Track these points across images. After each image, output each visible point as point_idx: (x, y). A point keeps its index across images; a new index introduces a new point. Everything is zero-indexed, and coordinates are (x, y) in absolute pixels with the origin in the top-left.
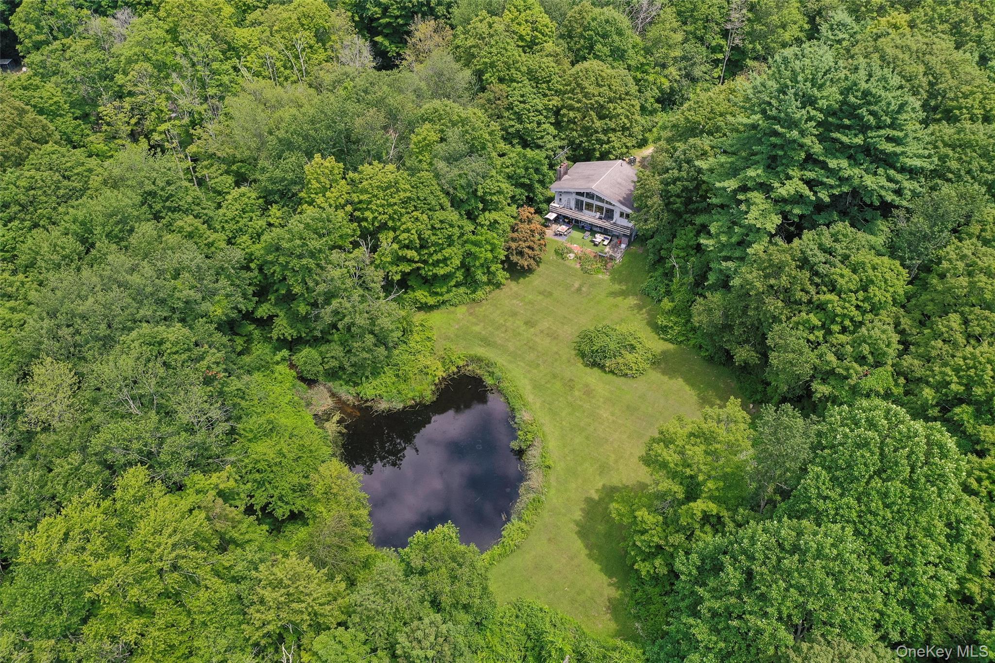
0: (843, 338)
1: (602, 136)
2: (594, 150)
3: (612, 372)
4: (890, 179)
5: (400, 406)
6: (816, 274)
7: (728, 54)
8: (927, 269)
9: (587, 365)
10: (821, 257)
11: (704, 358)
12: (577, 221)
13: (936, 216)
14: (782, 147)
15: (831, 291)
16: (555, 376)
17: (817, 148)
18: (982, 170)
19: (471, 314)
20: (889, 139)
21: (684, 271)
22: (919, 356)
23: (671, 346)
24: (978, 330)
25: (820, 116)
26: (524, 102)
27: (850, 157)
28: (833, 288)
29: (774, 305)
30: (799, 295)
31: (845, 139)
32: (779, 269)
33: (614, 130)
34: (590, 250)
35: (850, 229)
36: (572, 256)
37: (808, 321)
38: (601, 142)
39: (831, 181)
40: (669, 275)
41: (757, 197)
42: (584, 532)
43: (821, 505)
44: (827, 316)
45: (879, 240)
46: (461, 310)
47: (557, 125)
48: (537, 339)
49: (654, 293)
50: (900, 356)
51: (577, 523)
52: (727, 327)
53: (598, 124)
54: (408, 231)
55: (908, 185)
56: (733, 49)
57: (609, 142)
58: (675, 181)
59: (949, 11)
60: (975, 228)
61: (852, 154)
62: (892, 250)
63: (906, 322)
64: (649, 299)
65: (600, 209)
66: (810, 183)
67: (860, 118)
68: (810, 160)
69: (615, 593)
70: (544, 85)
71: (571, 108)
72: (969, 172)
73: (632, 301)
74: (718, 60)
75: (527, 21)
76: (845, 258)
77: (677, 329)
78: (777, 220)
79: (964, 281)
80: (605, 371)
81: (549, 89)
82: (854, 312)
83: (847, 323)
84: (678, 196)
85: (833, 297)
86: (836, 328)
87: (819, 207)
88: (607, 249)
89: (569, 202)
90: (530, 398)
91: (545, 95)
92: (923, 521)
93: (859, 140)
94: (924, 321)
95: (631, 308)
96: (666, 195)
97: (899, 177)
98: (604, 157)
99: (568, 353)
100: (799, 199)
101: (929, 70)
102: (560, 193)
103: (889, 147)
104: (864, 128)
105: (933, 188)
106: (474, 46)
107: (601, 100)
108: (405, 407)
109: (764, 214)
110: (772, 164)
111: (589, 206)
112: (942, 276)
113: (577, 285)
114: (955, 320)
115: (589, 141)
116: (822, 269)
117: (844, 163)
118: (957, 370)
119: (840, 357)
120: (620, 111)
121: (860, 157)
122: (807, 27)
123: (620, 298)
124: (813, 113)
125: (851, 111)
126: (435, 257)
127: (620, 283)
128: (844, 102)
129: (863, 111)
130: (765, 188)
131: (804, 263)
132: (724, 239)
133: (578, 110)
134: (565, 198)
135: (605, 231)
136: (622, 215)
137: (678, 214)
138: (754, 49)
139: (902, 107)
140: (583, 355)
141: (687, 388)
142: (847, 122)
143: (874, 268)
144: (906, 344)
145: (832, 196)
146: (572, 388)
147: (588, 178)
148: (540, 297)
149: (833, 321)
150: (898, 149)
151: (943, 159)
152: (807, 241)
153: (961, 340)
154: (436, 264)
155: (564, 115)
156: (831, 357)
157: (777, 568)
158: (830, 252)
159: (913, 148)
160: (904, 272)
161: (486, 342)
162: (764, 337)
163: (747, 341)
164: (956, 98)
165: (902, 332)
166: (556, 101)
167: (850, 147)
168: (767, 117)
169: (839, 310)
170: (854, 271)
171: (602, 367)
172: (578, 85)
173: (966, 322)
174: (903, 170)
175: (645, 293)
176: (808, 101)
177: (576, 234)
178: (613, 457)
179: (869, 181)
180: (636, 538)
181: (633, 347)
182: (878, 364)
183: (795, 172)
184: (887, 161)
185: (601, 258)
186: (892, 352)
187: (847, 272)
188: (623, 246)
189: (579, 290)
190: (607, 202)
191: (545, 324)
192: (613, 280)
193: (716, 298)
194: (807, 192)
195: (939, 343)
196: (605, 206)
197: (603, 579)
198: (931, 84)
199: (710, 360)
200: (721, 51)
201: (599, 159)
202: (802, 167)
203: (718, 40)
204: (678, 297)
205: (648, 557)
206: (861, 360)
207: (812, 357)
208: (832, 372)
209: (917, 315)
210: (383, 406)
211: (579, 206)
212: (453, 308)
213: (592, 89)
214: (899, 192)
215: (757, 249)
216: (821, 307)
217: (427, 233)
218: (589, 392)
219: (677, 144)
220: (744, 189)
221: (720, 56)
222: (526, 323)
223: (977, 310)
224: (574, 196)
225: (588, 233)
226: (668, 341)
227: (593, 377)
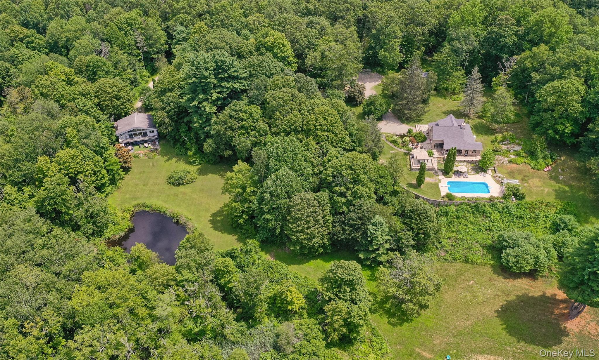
0: (253, 133)
1: (122, 107)
2: (121, 113)
3: (187, 184)
4: (240, 83)
5: (124, 233)
6: (235, 118)
7: (142, 55)
8: (263, 103)
9: (177, 186)
10: (234, 113)
11: (212, 164)
12: (132, 143)
13: (258, 88)
14: (205, 86)
15: (242, 121)
16: (169, 196)
17: (216, 82)
18: (261, 71)
19: (121, 193)
20: (235, 71)
21: (190, 139)
22: (274, 127)
23: (199, 166)
24: (284, 113)
25: (212, 72)
26: (85, 106)
27: (226, 81)
28: (242, 120)
29: (229, 133)
30: (235, 127)
31: (223, 76)
32: (225, 122)
33: (126, 102)
34: (146, 150)
35: (237, 102)
36: (142, 155)
37: (241, 132)
38: (123, 109)
39: (225, 90)
40: (183, 143)
41: (205, 103)
42: (215, 229)
43: (276, 167)
44: (246, 129)
45: (245, 101)
46: (115, 193)
47: (102, 109)
48: (153, 188)
49: (181, 153)
50: (270, 129)
51: (212, 227)
52: (218, 148)
53: (118, 103)
54: (87, 170)
55: (245, 82)
56: (143, 53)
57: (126, 108)
58: (170, 110)
59: (216, 17)
60: (269, 88)
61: (227, 80)
62: (251, 103)
63: (266, 120)
64: (180, 156)
65: (140, 134)
66: (219, 93)
67: (224, 69)
68: (215, 86)
69: (236, 237)
70: (89, 96)
71: (104, 101)
72: (258, 73)
73: (175, 159)
74: (140, 59)
75: (61, 73)
76: (241, 111)
77: (198, 160)
78: (215, 108)
79: (274, 102)
80: (184, 185)
81: (91, 97)
82: (253, 124)
83: (252, 128)
84: (174, 115)
85: (244, 122)
86: (250, 131)
87: (224, 99)
88: (152, 147)
89: (126, 137)
90: (167, 206)
91: (91, 100)
92: (298, 158)
93: (226, 75)
94: (271, 118)
95: (176, 162)
96: (169, 117)
97: (242, 81)
98: (127, 114)
99: (167, 186)
100: (218, 99)
101: (227, 43)
102: (121, 135)
103: (235, 74)
104: (225, 71)
105: (252, 80)
106: (48, 92)
107: (116, 93)
108: (125, 233)
109: (210, 108)
110: (204, 92)
111: (136, 135)
112: (268, 103)
113: (151, 164)
114: (277, 113)
115: (118, 111)
116: (237, 116)
117: (226, 83)
118: (286, 125)
119: (256, 137)
120: (124, 94)
121: (229, 79)
122: (166, 34)
123: (170, 161)
124: (211, 72)
125: (220, 67)
126: (100, 177)
127: (166, 156)
128: (217, 66)
129: (224, 66)
130: (206, 100)
131: (231, 117)
132: (200, 121)
133: (108, 100)
134: (123, 136)
135: (146, 141)
136: (150, 132)
137: (176, 122)
138: (153, 50)
139: (233, 61)
140: (173, 184)
141: (214, 175)
142: (220, 71)
143: (251, 109)
144: (269, 126)
145: (227, 94)
146: (178, 196)
147: (128, 124)
148: (141, 175)
149: (248, 129)
150: (238, 74)
151: (250, 71)
152: (227, 110)
153: (282, 118)
154: (101, 179)
155: (103, 104)
156: (254, 139)
157: (276, 186)
158: (235, 111)
159: (241, 71)
160: (258, 107)
161: (134, 198)
162: (230, 145)
163: (226, 149)
164: (239, 49)
165: (267, 123)
166: (97, 100)
167: (224, 78)
168: (197, 78)
169: (248, 125)
170: (246, 113)
171: (183, 184)
172: (103, 91)
173: (280, 113)
174: (241, 79)
175: (178, 155)
176: (207, 69)
177: (137, 147)
178: (207, 206)
179: (235, 86)
180: (235, 214)
181: (188, 172)
182: (266, 134)
183: (212, 91)
184: (236, 78)
185: (152, 151)
186: (268, 129)
187: (244, 114)
188: (157, 143)
189: (153, 165)
190: (142, 130)
191: (151, 182)
192: (163, 156)
193: (209, 141)
194: (219, 95)
195: (278, 121)
196: (142, 132)
197: (231, 236)
198: (230, 47)
199: (215, 163)
200: (140, 55)
201: (125, 116)
202: (214, 89)
203: (136, 52)
204: (193, 149)
205: (240, 217)
206: (261, 135)
207: (248, 142)
208: (256, 142)
209: (268, 117)
210: (117, 237)
211: (131, 136)
212: (112, 195)
213: (109, 90)
214: (244, 86)
215: (214, 119)
216: (242, 127)
217: (95, 168)
218: (184, 194)
219: (162, 98)
220: (199, 103)
221: (140, 57)
222: (144, 185)
223: (281, 108)
224: (128, 133)
225: (140, 145)
226: (198, 165)
227: (181, 188)
